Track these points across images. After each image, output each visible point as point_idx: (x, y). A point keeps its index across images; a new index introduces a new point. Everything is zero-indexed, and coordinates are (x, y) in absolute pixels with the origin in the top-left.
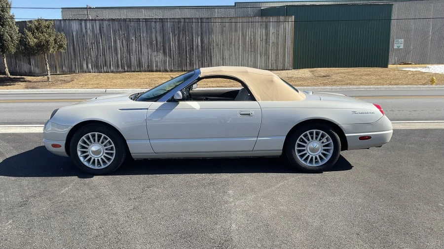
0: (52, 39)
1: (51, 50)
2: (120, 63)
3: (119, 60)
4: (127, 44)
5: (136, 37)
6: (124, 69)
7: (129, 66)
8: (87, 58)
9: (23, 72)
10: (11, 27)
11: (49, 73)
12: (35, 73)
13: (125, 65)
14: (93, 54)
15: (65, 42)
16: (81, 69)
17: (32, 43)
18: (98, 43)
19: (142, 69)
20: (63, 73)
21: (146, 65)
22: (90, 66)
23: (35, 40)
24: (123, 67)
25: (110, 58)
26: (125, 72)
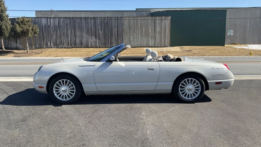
0: (30, 28)
1: (30, 35)
2: (70, 43)
3: (69, 41)
4: (74, 32)
5: (79, 28)
6: (72, 46)
7: (75, 44)
8: (50, 39)
9: (12, 47)
10: (6, 21)
11: (28, 48)
12: (19, 48)
13: (73, 44)
14: (54, 37)
15: (38, 30)
16: (46, 46)
17: (19, 31)
18: (57, 31)
19: (82, 46)
20: (36, 48)
21: (85, 44)
22: (52, 44)
23: (21, 29)
25: (64, 39)
26: (72, 48)
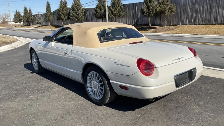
0: (167, 8)
1: (167, 13)
2: (204, 19)
3: (204, 18)
4: (210, 8)
5: (216, 3)
6: (206, 23)
7: (209, 21)
8: (187, 17)
9: (157, 24)
11: (165, 25)
12: (162, 25)
13: (207, 20)
14: (190, 14)
15: (175, 9)
16: (183, 23)
17: (158, 10)
18: (194, 8)
19: (217, 23)
20: (174, 25)
21: (220, 20)
22: (187, 21)
24: (205, 21)
25: (199, 16)
26: (206, 24)
